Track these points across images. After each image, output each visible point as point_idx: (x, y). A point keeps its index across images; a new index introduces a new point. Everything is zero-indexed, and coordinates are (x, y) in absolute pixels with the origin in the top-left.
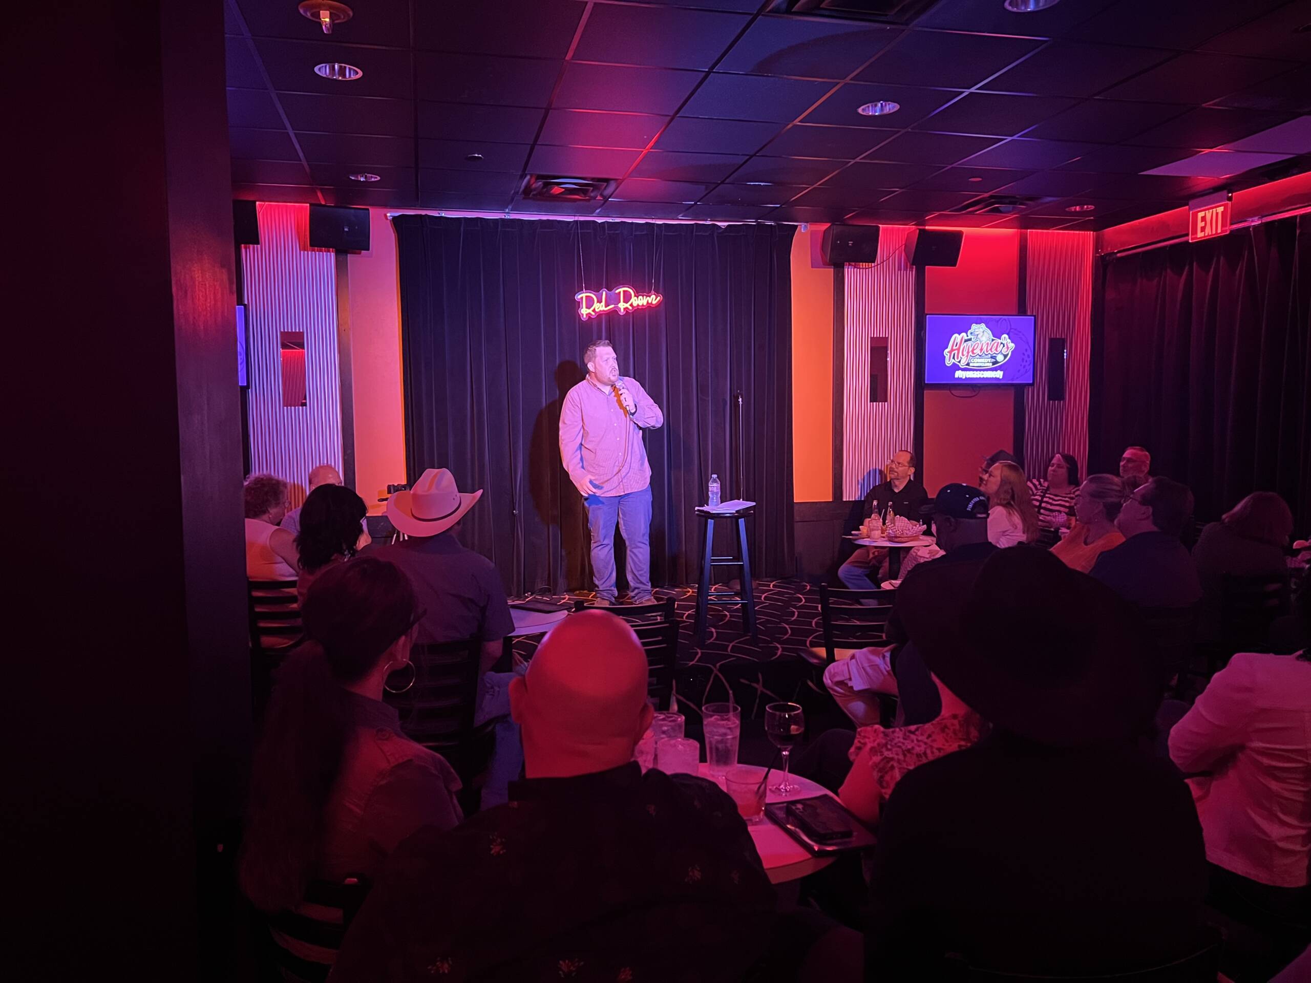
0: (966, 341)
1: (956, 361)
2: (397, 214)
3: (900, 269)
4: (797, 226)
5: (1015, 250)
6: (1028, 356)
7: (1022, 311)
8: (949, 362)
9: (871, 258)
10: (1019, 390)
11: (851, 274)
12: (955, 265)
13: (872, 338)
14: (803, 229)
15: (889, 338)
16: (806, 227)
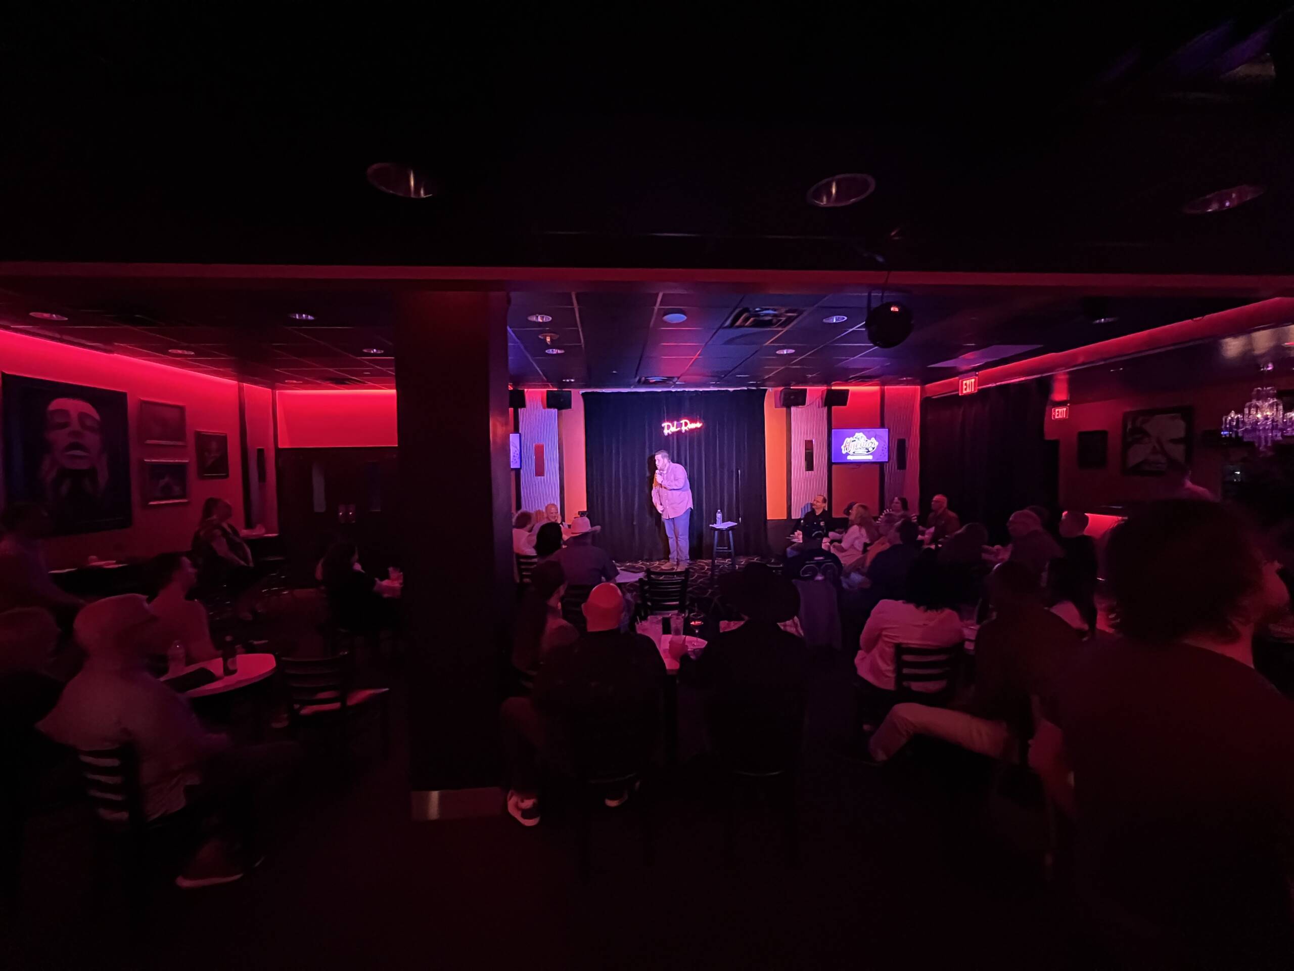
0: (853, 441)
1: (848, 451)
2: (584, 392)
3: (819, 407)
4: (766, 390)
5: (878, 398)
6: (886, 448)
7: (882, 426)
8: (844, 452)
9: (803, 403)
10: (881, 464)
11: (793, 409)
12: (845, 404)
13: (805, 441)
14: (770, 390)
15: (814, 440)
16: (772, 390)
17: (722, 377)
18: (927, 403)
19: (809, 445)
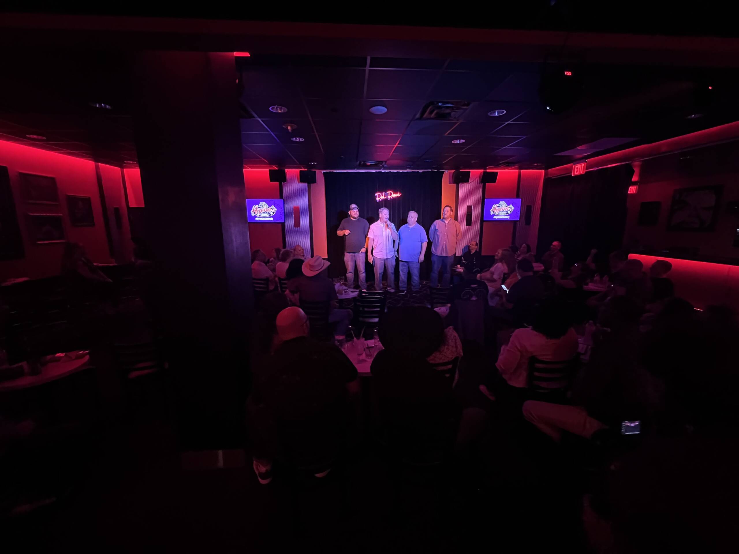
3: (477, 184)
4: (444, 171)
5: (516, 177)
7: (518, 196)
8: (492, 213)
9: (467, 181)
10: (515, 222)
11: (460, 185)
12: (494, 182)
13: (467, 206)
14: (446, 172)
15: (473, 206)
16: (447, 172)
17: (414, 162)
18: (548, 181)
19: (469, 208)
